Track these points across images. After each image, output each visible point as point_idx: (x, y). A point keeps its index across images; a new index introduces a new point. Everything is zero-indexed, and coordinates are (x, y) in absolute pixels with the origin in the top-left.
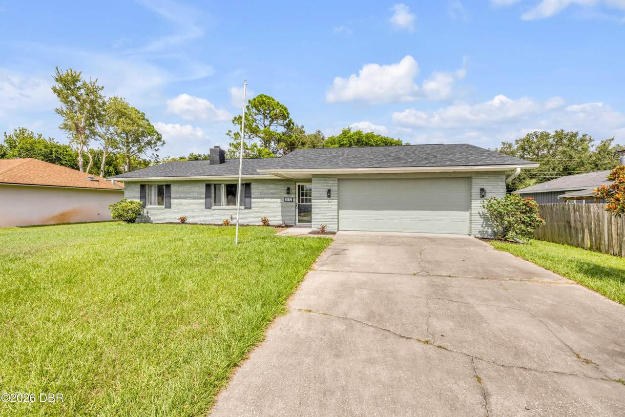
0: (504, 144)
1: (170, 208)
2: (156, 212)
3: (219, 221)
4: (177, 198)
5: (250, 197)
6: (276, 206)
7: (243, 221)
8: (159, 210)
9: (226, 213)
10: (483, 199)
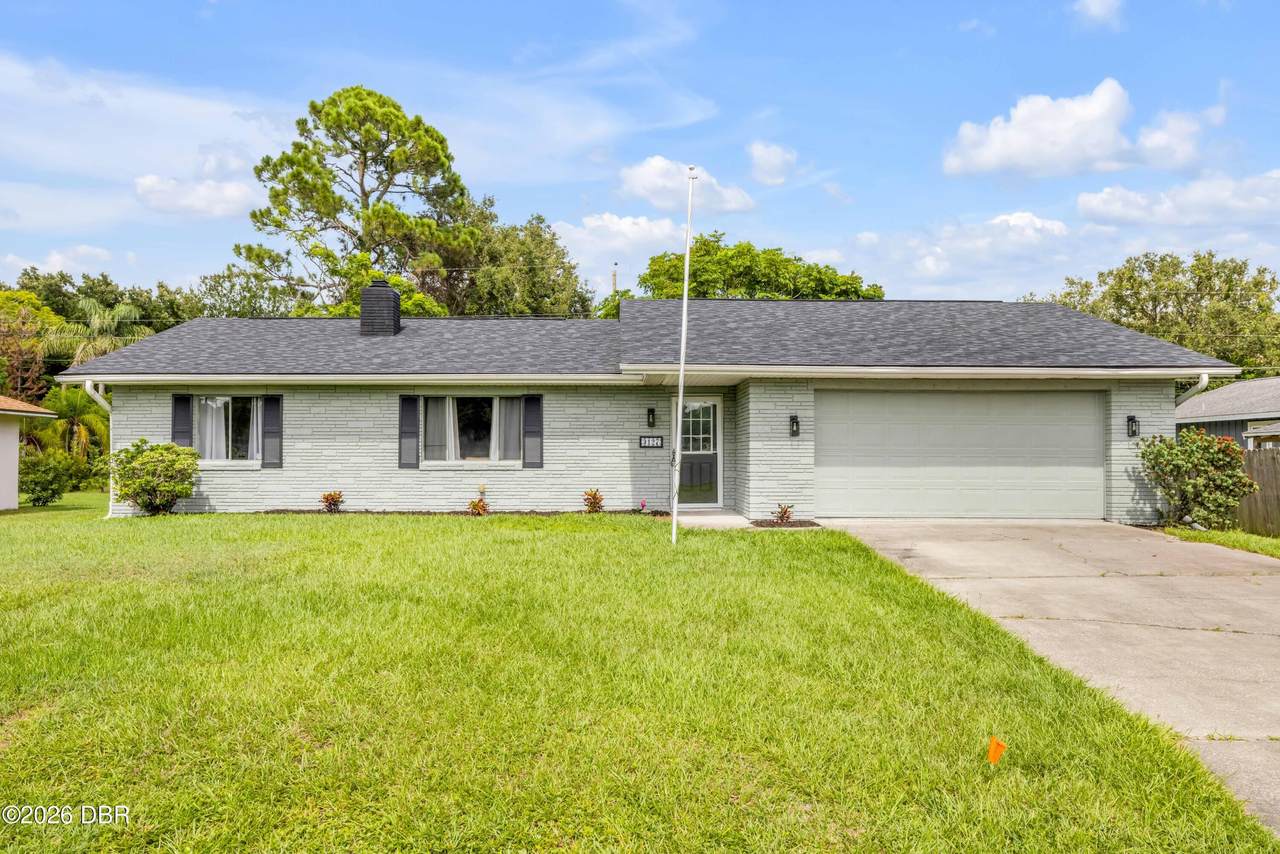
0: (1072, 283)
1: (280, 465)
2: (230, 481)
3: (443, 502)
4: (303, 438)
5: (539, 434)
6: (618, 460)
7: (517, 502)
8: (241, 474)
9: (465, 481)
10: (1136, 439)
